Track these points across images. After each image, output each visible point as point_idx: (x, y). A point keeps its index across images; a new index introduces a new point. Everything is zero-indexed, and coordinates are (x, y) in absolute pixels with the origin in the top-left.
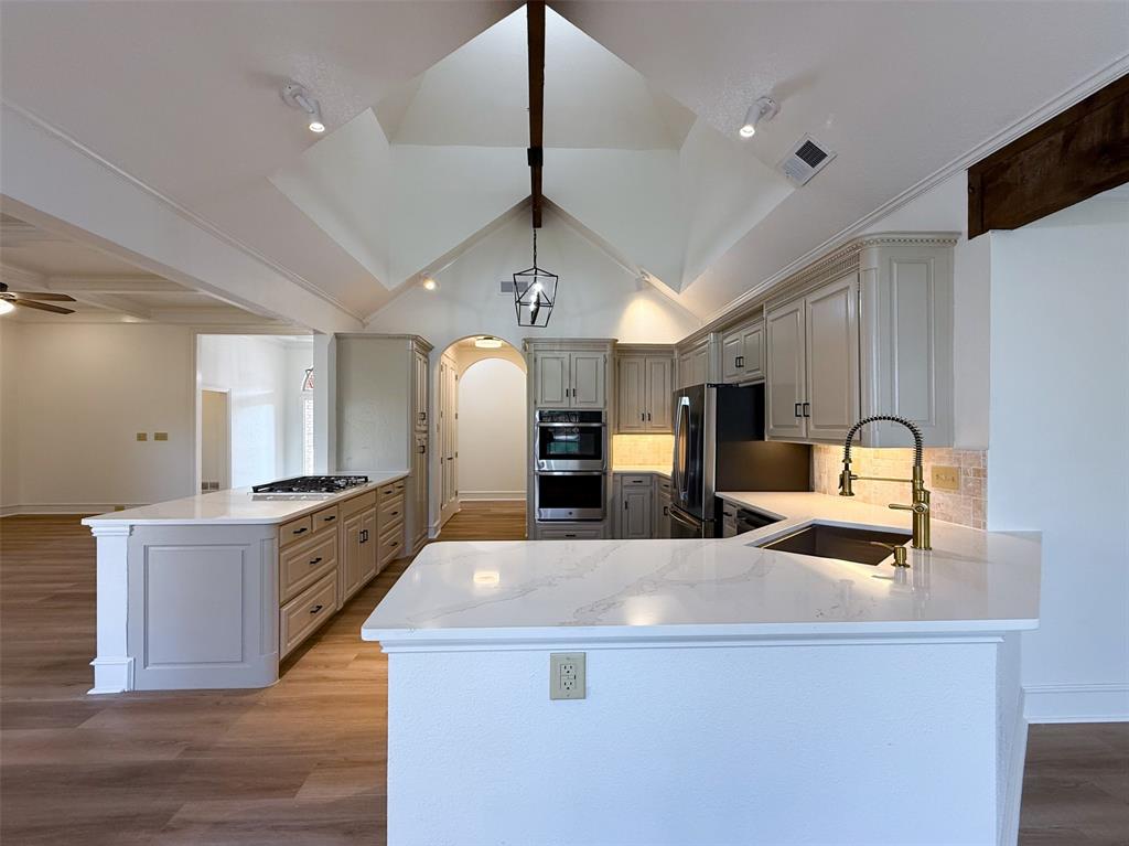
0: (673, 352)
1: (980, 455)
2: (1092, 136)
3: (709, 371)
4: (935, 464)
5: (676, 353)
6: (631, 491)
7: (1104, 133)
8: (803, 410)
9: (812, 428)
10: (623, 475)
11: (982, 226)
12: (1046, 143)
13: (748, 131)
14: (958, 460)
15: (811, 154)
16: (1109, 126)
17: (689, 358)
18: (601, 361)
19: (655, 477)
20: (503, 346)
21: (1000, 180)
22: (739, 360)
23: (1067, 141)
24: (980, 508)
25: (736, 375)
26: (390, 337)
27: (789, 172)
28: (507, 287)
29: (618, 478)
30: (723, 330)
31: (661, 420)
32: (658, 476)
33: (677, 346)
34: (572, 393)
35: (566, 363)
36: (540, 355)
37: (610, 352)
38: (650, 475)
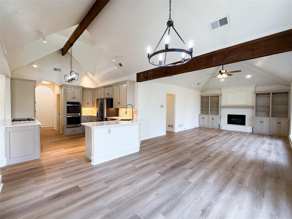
0: (93, 90)
1: (137, 109)
3: (102, 95)
4: (134, 110)
5: (94, 90)
6: (86, 120)
8: (119, 103)
9: (120, 106)
10: (84, 116)
13: (114, 60)
15: (121, 65)
17: (97, 92)
18: (80, 91)
19: (90, 117)
20: (50, 83)
22: (108, 94)
24: (137, 116)
26: (28, 80)
27: (117, 66)
28: (55, 69)
29: (83, 117)
30: (104, 87)
31: (91, 104)
32: (91, 116)
33: (94, 88)
34: (74, 98)
35: (73, 91)
36: (67, 88)
37: (82, 89)
38: (90, 116)
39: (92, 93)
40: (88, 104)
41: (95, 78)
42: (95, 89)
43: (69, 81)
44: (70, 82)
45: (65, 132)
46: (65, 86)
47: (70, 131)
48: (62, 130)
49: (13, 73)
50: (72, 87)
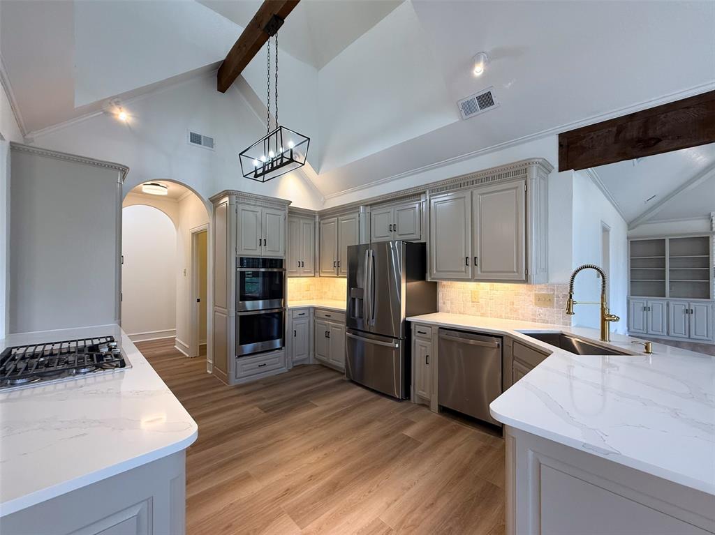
0: (315, 216)
2: (633, 132)
4: (536, 292)
5: (317, 216)
7: (639, 133)
8: (472, 261)
11: (568, 166)
12: (607, 131)
13: (477, 71)
14: (553, 290)
15: (485, 100)
16: (641, 130)
17: (330, 222)
18: (282, 218)
19: (311, 310)
21: (578, 144)
22: (393, 228)
23: (619, 132)
25: (387, 236)
26: (95, 164)
27: (464, 108)
28: (195, 139)
29: (291, 313)
30: (371, 205)
31: (309, 266)
32: (315, 309)
33: (319, 212)
34: (263, 243)
35: (259, 217)
36: (240, 207)
37: (287, 211)
38: (309, 308)
39: (312, 226)
40: (301, 264)
41: (321, 179)
42: (323, 215)
43: (256, 176)
44: (261, 178)
45: (232, 373)
46: (234, 197)
47: (246, 368)
48: (214, 360)
49: (29, 136)
50: (259, 203)
